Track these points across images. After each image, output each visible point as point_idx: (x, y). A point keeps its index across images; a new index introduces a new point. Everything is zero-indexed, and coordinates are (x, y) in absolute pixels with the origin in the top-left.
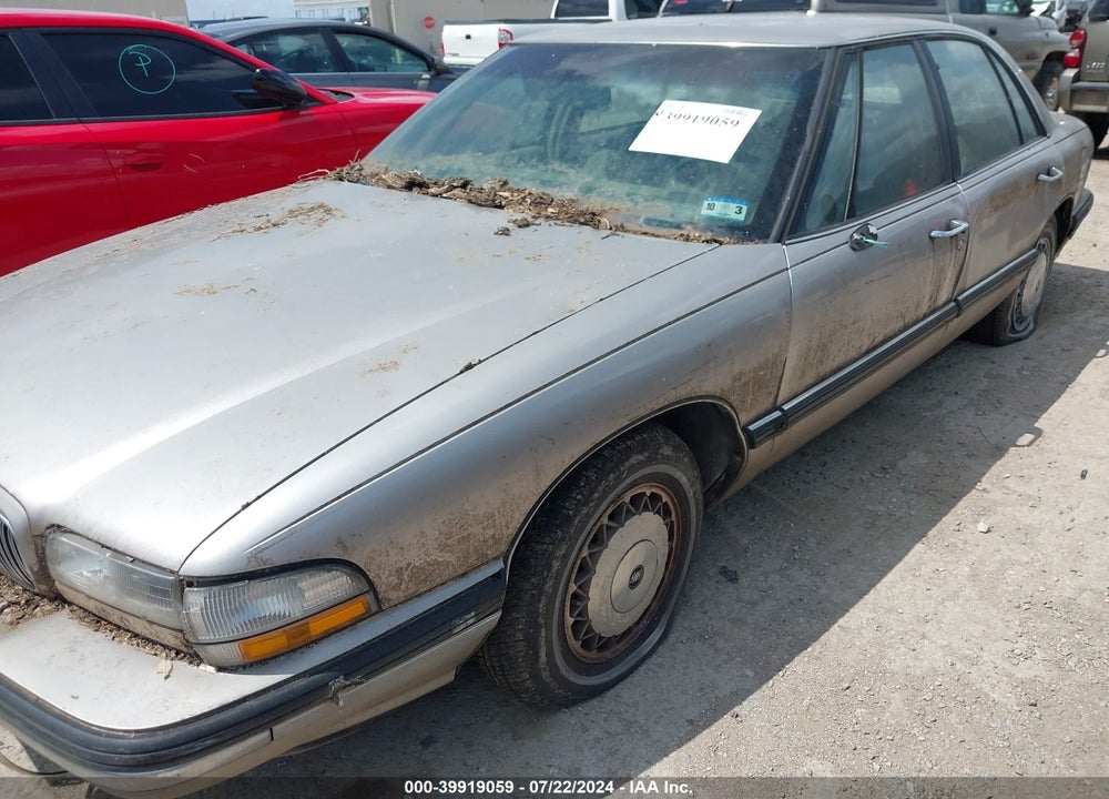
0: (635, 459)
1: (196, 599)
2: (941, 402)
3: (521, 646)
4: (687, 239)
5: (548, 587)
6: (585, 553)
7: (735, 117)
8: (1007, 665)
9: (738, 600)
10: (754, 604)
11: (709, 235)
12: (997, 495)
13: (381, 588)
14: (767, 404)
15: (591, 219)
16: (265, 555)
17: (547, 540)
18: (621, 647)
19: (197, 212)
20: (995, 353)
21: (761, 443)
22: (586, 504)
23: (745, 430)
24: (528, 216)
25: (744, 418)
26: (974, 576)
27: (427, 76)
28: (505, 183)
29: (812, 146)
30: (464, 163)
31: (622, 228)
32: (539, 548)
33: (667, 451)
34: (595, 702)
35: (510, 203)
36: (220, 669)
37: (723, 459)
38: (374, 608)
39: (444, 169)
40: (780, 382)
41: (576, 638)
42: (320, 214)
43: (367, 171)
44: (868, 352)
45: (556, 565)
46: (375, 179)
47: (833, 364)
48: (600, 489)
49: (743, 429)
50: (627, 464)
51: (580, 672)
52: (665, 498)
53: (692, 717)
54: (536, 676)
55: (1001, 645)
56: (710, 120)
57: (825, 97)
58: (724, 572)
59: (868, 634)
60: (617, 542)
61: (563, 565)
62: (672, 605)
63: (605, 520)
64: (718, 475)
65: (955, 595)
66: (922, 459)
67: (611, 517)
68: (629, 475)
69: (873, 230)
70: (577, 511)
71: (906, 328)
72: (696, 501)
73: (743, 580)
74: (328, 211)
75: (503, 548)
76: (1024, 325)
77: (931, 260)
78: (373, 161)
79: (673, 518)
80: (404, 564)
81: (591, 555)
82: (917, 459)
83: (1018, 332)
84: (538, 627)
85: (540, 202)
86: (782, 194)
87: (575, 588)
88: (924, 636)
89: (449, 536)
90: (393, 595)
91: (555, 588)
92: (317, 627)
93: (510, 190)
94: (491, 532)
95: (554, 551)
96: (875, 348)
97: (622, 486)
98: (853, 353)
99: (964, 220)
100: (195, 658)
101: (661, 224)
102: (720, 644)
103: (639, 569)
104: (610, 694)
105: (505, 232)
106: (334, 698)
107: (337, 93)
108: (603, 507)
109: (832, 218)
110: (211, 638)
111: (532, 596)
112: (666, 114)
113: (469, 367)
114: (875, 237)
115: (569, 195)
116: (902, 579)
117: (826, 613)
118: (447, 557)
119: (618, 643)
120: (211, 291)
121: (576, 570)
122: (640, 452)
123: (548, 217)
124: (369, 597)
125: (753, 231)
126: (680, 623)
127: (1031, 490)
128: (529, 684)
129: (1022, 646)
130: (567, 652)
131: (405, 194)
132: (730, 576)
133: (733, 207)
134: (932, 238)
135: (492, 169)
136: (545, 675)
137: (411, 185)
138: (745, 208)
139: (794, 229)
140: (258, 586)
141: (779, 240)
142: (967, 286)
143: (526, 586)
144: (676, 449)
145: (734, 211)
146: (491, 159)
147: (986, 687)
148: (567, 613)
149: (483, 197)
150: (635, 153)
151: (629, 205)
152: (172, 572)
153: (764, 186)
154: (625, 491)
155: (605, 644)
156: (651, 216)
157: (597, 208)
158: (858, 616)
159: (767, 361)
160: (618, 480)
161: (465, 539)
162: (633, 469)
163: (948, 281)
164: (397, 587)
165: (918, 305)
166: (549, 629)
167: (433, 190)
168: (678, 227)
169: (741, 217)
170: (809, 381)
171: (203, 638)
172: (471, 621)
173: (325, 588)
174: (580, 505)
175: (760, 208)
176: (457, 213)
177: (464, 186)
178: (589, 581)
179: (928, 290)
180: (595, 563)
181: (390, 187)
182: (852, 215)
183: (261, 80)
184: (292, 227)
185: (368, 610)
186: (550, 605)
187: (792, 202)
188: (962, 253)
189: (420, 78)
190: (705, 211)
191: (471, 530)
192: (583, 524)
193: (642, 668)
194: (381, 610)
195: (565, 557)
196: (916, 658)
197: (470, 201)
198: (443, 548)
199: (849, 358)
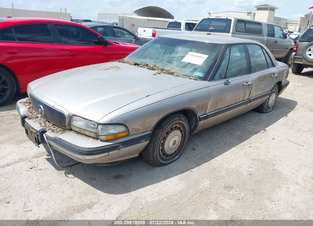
0: (176, 118)
1: (100, 127)
2: (247, 123)
3: (152, 150)
4: (191, 79)
5: (158, 140)
6: (165, 135)
7: (203, 56)
8: (247, 168)
9: (195, 153)
10: (198, 154)
11: (195, 78)
12: (254, 141)
13: (130, 131)
14: (204, 113)
15: (172, 74)
16: (112, 121)
17: (158, 130)
18: (170, 157)
19: (89, 66)
20: (261, 115)
21: (202, 120)
22: (166, 125)
23: (199, 117)
24: (160, 72)
25: (199, 115)
26: (245, 154)
27: (134, 40)
28: (155, 66)
29: (218, 63)
30: (147, 61)
31: (178, 76)
32: (157, 132)
33: (183, 118)
34: (164, 167)
35: (156, 69)
36: (101, 141)
37: (194, 123)
38: (128, 135)
39: (143, 62)
40: (207, 109)
41: (162, 152)
42: (117, 68)
43: (125, 61)
44: (227, 107)
45: (160, 135)
46: (127, 62)
47: (219, 107)
48: (169, 123)
49: (198, 117)
50: (175, 119)
51: (162, 159)
52: (182, 129)
53: (183, 171)
54: (153, 158)
55: (247, 165)
56: (198, 57)
57: (222, 54)
58: (193, 149)
59: (221, 161)
60: (171, 134)
61: (161, 136)
62: (181, 152)
63: (170, 130)
64: (193, 127)
65: (240, 157)
66: (240, 133)
67: (171, 129)
68: (175, 121)
69: (229, 81)
70: (164, 126)
71: (236, 103)
72: (188, 130)
73: (197, 150)
74: (119, 68)
75: (151, 129)
76: (269, 109)
77: (243, 89)
78: (126, 59)
79: (183, 133)
80: (134, 128)
81: (166, 136)
82: (239, 133)
83: (267, 111)
84: (155, 147)
85: (162, 70)
86: (211, 72)
87: (162, 142)
88: (232, 163)
89: (142, 124)
90: (131, 133)
91: (159, 140)
92: (119, 136)
93: (156, 67)
94: (149, 125)
95: (159, 133)
96: (229, 106)
97: (173, 123)
98: (223, 106)
99: (251, 82)
100: (97, 139)
101: (186, 76)
102: (190, 160)
103: (175, 141)
104: (167, 166)
105: (155, 74)
106: (119, 149)
107: (115, 43)
108: (169, 126)
109: (221, 78)
110: (102, 135)
111: (155, 141)
112: (189, 55)
113: (148, 96)
114: (230, 83)
115: (168, 69)
116: (230, 153)
117: (213, 157)
118: (141, 128)
119: (169, 156)
120: (98, 80)
121: (163, 138)
122: (178, 118)
123: (163, 72)
124: (128, 132)
125: (204, 79)
126: (182, 156)
127: (261, 141)
128: (152, 159)
129: (251, 166)
130: (160, 154)
131: (134, 66)
132: (194, 150)
133: (201, 74)
134: (243, 85)
135: (153, 63)
136: (155, 158)
137: (136, 64)
138: (203, 74)
139: (212, 79)
140: (111, 126)
141: (209, 81)
142: (253, 96)
143: (154, 139)
144: (184, 118)
145: (200, 74)
146: (153, 61)
147: (242, 171)
148: (161, 146)
149: (151, 68)
150: (182, 62)
151: (180, 72)
152: (96, 122)
153: (207, 70)
154: (174, 124)
155: (167, 156)
156: (184, 74)
157: (174, 72)
158: (219, 158)
159: (204, 104)
160: (173, 122)
161: (145, 125)
162: (176, 120)
163: (247, 94)
164: (132, 132)
165: (239, 99)
166: (157, 148)
167: (140, 66)
168: (189, 77)
169: (202, 76)
170: (213, 110)
171: (100, 134)
172: (144, 141)
173: (121, 129)
174: (165, 125)
175: (206, 74)
176: (145, 70)
177: (147, 65)
178: (165, 141)
179: (242, 96)
180: (167, 138)
181: (131, 64)
182: (225, 78)
183: (100, 38)
184: (111, 70)
185: (127, 135)
186: (158, 143)
187: (212, 74)
188: (251, 89)
189: (133, 40)
190: (195, 74)
191: (146, 124)
192: (165, 129)
193: (174, 162)
194: (129, 135)
195: (161, 135)
196: (229, 166)
197: (148, 68)
198: (141, 126)
199: (222, 107)
